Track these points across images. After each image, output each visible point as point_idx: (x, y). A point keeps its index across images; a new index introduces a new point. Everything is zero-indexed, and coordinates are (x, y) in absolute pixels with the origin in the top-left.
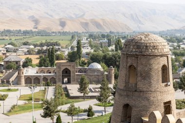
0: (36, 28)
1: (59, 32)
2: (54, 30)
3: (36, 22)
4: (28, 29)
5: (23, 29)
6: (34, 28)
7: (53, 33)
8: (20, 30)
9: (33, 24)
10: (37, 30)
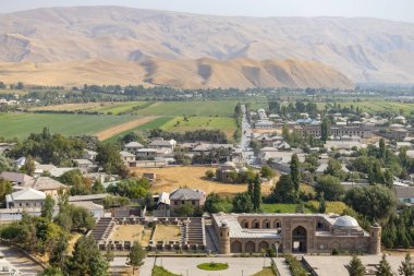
0: (150, 81)
1: (200, 91)
2: (188, 87)
3: (150, 67)
4: (135, 84)
5: (124, 83)
6: (145, 81)
7: (187, 92)
8: (118, 87)
9: (142, 72)
10: (152, 86)
